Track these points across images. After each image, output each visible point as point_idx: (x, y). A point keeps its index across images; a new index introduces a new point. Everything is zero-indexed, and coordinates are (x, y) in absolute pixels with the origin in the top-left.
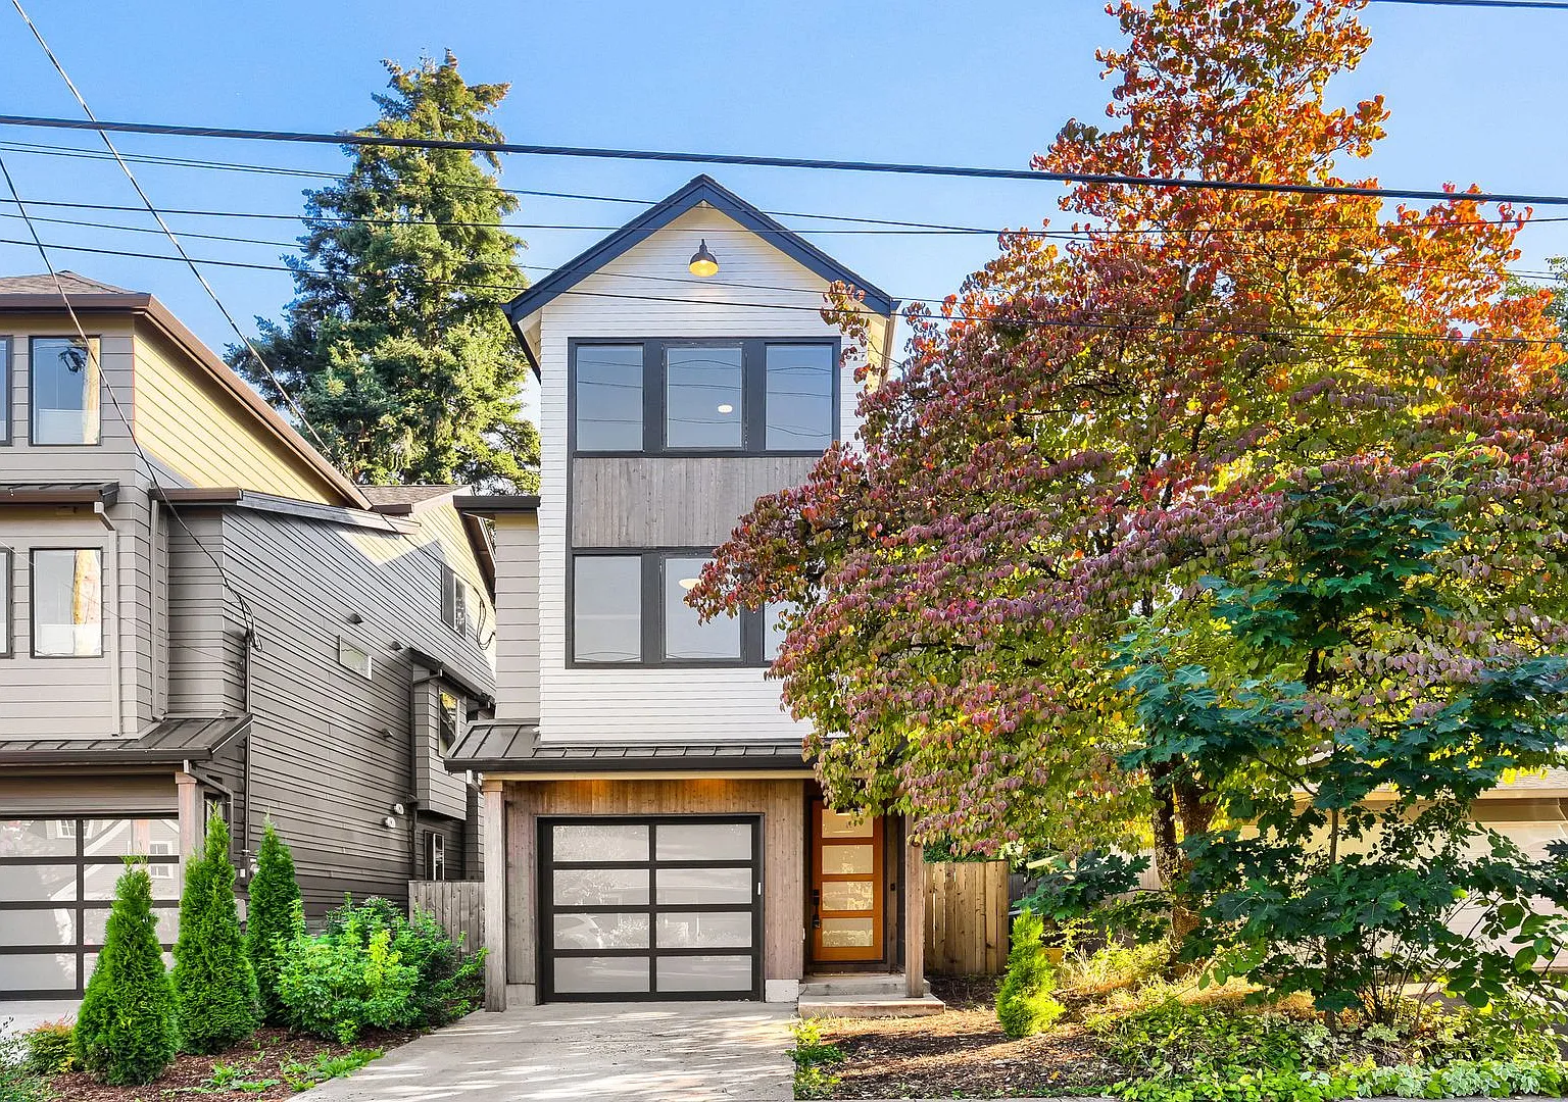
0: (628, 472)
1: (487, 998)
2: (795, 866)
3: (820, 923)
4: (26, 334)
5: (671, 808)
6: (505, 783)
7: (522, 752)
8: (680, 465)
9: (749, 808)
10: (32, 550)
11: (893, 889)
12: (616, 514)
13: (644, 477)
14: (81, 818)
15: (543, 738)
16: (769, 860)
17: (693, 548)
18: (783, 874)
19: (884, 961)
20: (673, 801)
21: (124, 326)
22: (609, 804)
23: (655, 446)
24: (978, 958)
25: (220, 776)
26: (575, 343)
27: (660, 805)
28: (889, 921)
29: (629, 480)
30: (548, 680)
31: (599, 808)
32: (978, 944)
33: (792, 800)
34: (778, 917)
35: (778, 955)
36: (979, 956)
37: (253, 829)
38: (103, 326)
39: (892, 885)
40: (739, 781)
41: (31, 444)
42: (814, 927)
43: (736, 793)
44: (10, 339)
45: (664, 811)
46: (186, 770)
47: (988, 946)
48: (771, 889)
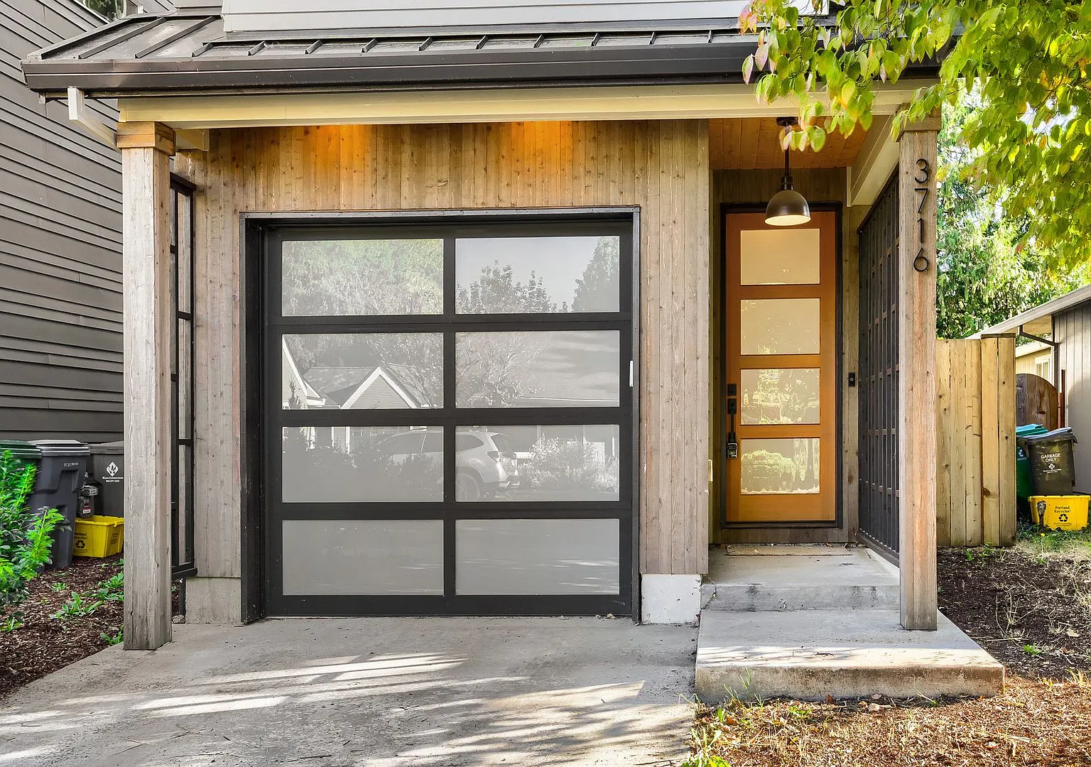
1: (127, 618)
2: (695, 321)
3: (736, 448)
9: (613, 199)
11: (852, 384)
15: (228, 25)
16: (650, 310)
18: (674, 341)
19: (838, 523)
20: (480, 181)
22: (369, 190)
24: (970, 518)
27: (458, 193)
28: (845, 446)
31: (353, 198)
32: (970, 490)
33: (690, 177)
34: (664, 436)
35: (664, 523)
36: (972, 511)
39: (852, 375)
42: (728, 457)
43: (590, 166)
45: (465, 203)
47: (985, 493)
48: (653, 374)
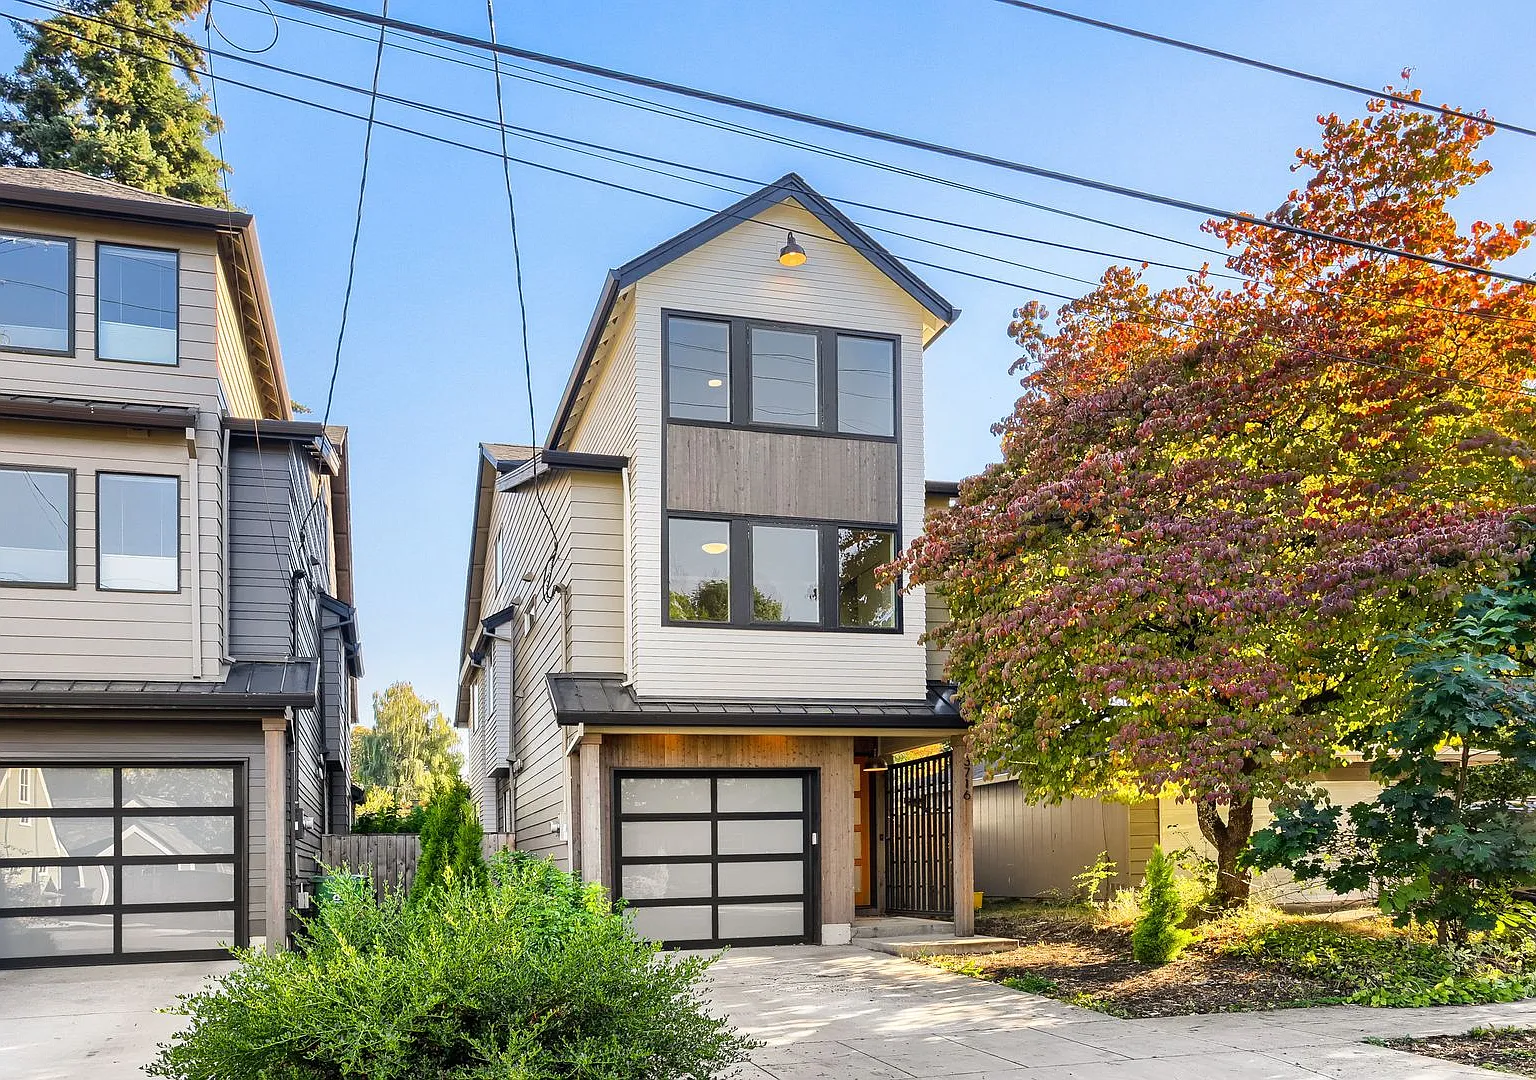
0: (718, 443)
2: (847, 817)
4: (93, 238)
5: (739, 762)
6: (604, 736)
8: (764, 439)
9: (807, 764)
10: (98, 473)
11: (881, 839)
12: (707, 479)
13: (732, 447)
14: (118, 766)
15: (639, 692)
16: (826, 812)
17: (779, 518)
18: (837, 825)
19: (873, 906)
20: (739, 755)
21: (205, 243)
22: (681, 758)
23: (741, 420)
26: (668, 314)
27: (728, 760)
28: (879, 869)
29: (718, 448)
30: (645, 636)
31: (672, 761)
34: (833, 865)
35: (833, 903)
38: (186, 241)
39: (881, 835)
40: (797, 737)
41: (97, 358)
43: (795, 749)
44: (72, 242)
45: (729, 765)
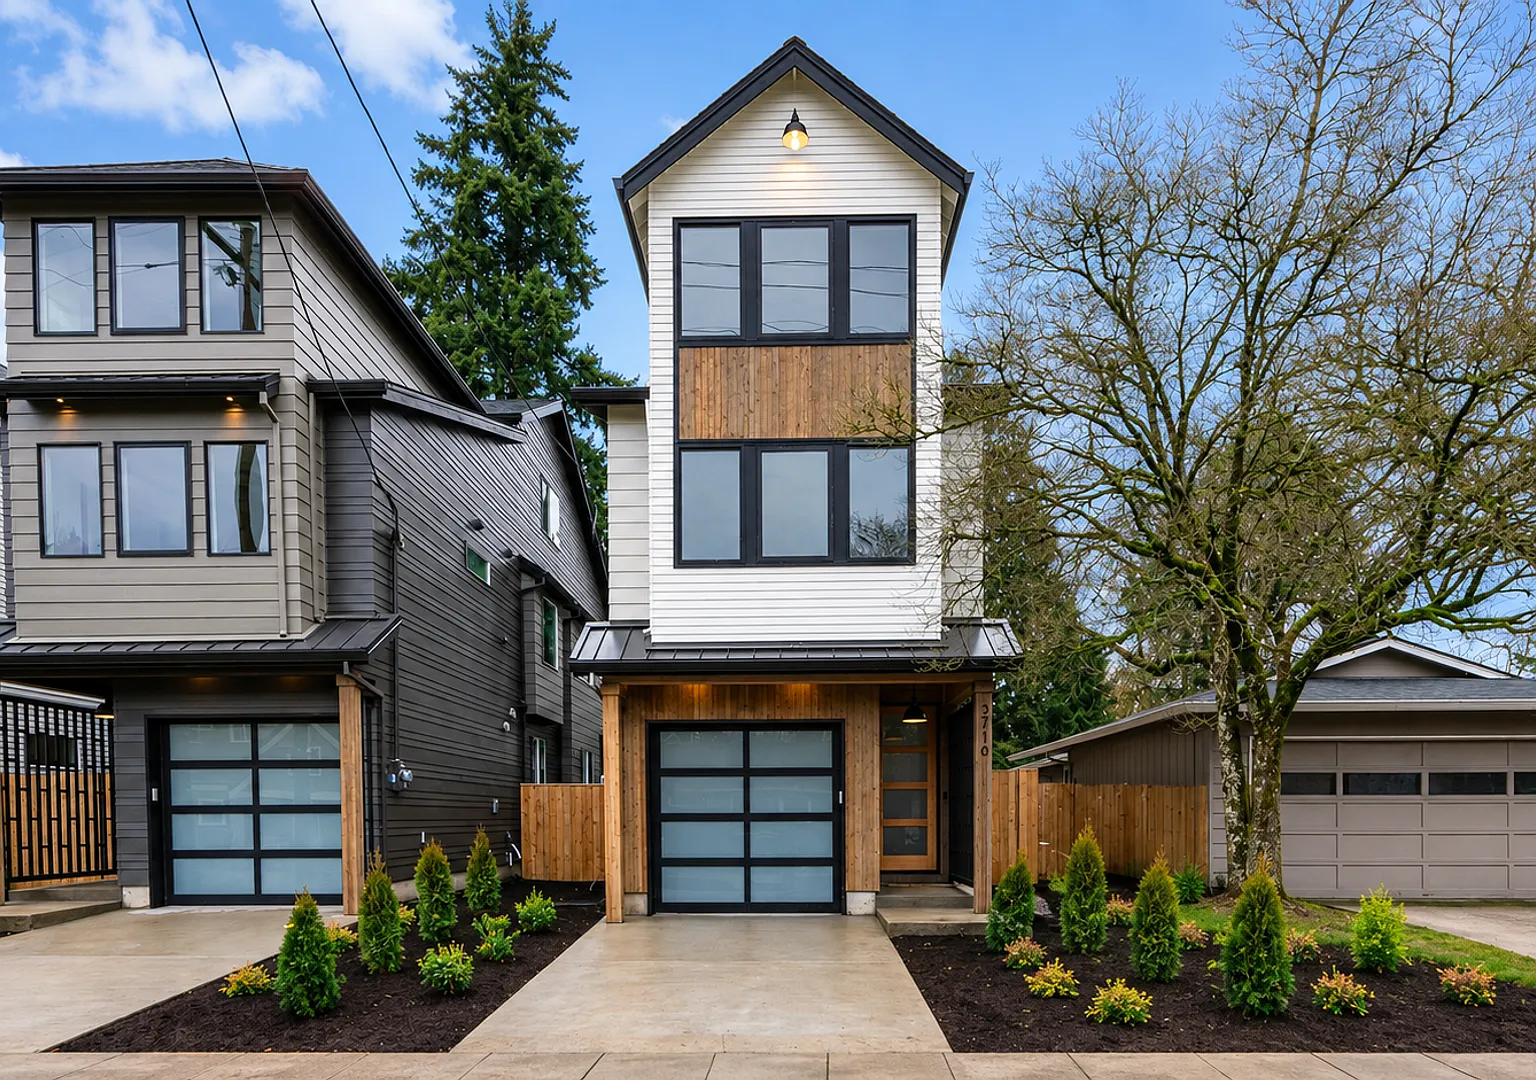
0: (728, 361)
1: (607, 909)
2: (873, 773)
4: (196, 215)
5: (764, 714)
6: (623, 687)
7: (637, 654)
9: (830, 715)
10: (206, 444)
11: (944, 798)
12: (717, 404)
13: (741, 366)
14: (255, 721)
15: (654, 639)
16: (850, 768)
17: (786, 440)
18: (862, 783)
19: (937, 872)
20: (765, 707)
23: (751, 334)
25: (372, 678)
26: (679, 224)
28: (942, 830)
29: (729, 368)
30: (657, 579)
31: (702, 713)
33: (869, 706)
34: (858, 827)
35: (859, 866)
37: (401, 733)
39: (944, 793)
40: (824, 686)
41: (202, 332)
43: (820, 699)
44: (182, 221)
45: (757, 717)
46: (346, 671)
48: (851, 798)
